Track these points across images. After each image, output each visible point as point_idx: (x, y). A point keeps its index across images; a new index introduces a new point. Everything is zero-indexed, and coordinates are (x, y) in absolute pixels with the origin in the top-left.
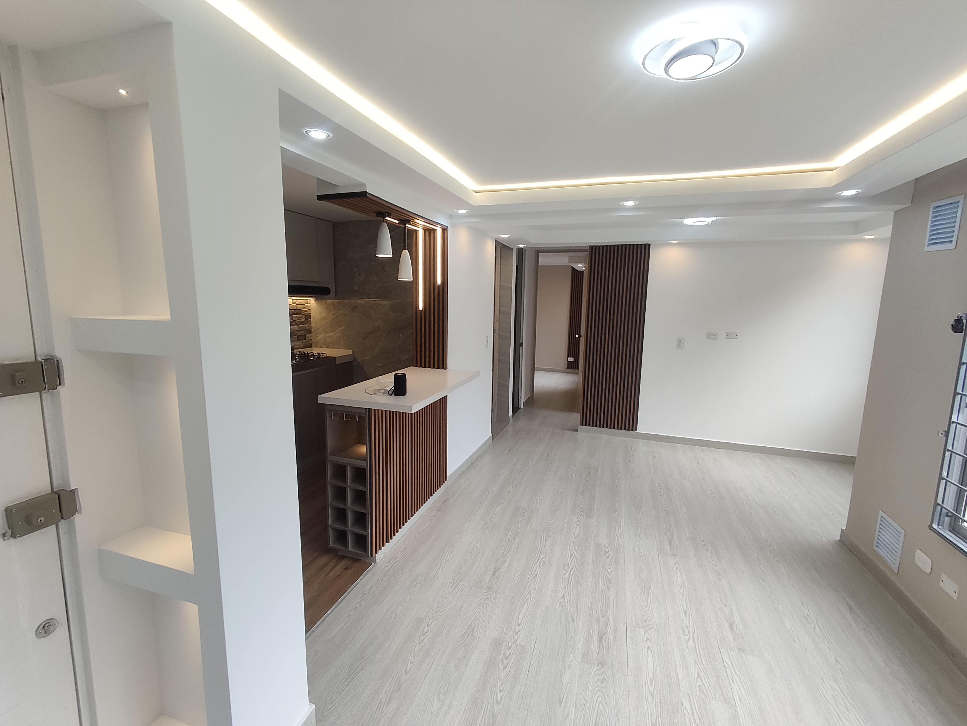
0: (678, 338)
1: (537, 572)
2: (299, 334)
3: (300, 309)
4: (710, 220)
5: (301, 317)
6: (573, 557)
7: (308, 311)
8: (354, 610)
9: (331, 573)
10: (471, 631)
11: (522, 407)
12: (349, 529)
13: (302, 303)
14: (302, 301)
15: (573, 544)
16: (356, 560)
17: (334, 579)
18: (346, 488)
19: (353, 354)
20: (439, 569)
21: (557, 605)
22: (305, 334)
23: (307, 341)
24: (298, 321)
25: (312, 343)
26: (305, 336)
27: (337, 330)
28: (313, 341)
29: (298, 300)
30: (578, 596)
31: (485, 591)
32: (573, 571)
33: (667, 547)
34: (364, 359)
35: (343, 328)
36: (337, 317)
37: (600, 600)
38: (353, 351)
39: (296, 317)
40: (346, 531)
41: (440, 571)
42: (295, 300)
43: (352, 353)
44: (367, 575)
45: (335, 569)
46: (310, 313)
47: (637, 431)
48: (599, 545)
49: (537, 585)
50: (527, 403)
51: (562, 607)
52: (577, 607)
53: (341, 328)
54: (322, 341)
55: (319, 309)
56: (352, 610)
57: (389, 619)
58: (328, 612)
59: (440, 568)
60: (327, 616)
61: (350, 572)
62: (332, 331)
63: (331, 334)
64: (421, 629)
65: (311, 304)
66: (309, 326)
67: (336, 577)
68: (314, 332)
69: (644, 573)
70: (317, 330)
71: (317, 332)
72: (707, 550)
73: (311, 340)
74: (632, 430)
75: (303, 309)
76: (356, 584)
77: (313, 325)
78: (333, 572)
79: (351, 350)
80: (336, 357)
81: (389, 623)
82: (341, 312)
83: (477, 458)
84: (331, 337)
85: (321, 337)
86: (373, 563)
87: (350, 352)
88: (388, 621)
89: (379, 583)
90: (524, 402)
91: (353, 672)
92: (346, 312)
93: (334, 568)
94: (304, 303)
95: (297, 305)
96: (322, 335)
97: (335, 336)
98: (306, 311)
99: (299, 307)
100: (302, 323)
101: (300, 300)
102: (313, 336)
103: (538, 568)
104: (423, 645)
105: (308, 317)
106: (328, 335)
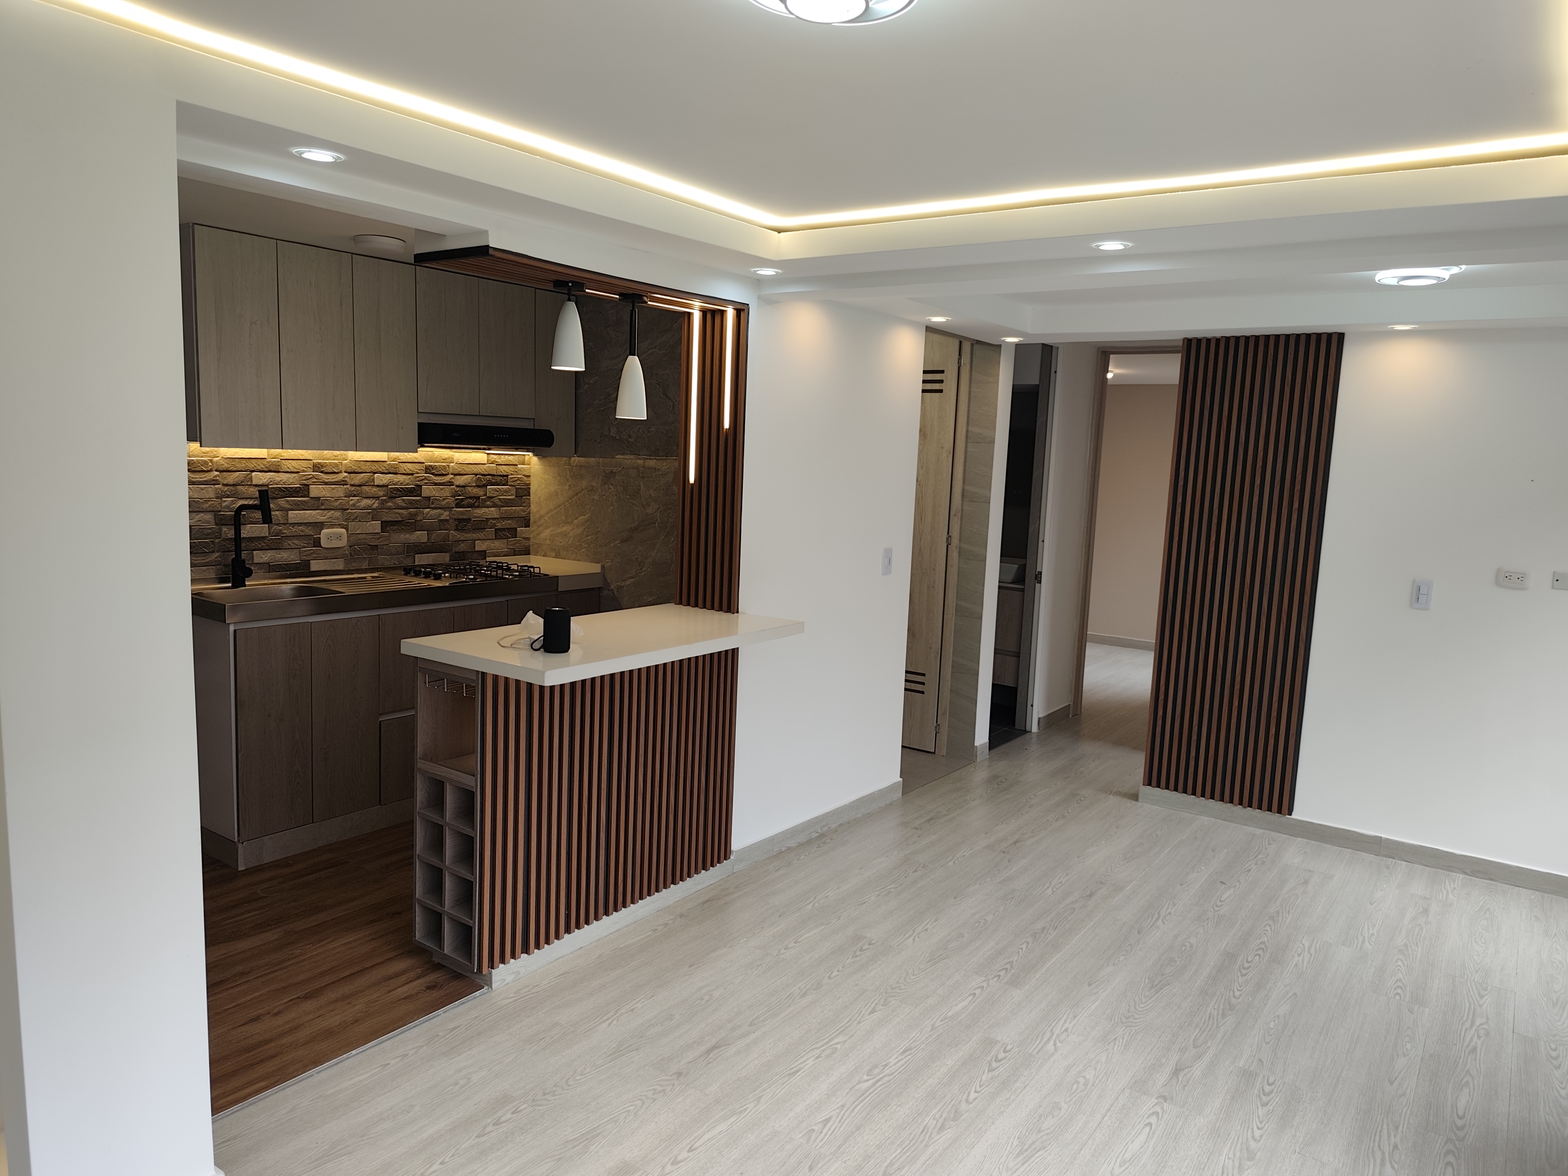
0: (1414, 581)
1: (805, 1066)
2: (499, 526)
3: (506, 474)
4: (1444, 273)
5: (506, 491)
6: (910, 1054)
7: (525, 478)
8: (399, 1059)
9: (399, 990)
10: (587, 1139)
11: (1035, 729)
12: (446, 909)
13: (511, 463)
14: (511, 458)
15: (929, 1030)
16: (458, 976)
17: (400, 1000)
18: (443, 826)
19: (603, 574)
20: (605, 1021)
21: (801, 1133)
22: (516, 526)
23: (518, 542)
24: (500, 499)
25: (529, 546)
26: (513, 532)
27: (575, 521)
28: (532, 540)
29: (502, 457)
30: (858, 1128)
31: (669, 1078)
32: (887, 1079)
33: (1161, 1078)
34: (623, 584)
35: (587, 516)
36: (577, 494)
37: (903, 1146)
38: (603, 567)
39: (493, 489)
40: (441, 914)
41: (605, 1025)
42: (495, 457)
43: (599, 571)
44: (462, 1006)
45: (411, 984)
46: (529, 484)
47: (1295, 815)
48: (989, 1043)
49: (787, 1088)
50: (1052, 722)
51: (809, 1140)
52: (840, 1147)
53: (582, 517)
54: (548, 542)
55: (546, 476)
56: (397, 1057)
57: (451, 1086)
58: (354, 1052)
59: (608, 1019)
60: (348, 1058)
61: (435, 994)
62: (566, 523)
63: (565, 529)
64: (499, 1114)
65: (532, 466)
66: (523, 511)
67: (405, 998)
68: (535, 522)
69: (1053, 1117)
70: (540, 518)
71: (539, 523)
72: (1264, 1105)
73: (528, 539)
74: (1280, 812)
75: (512, 474)
76: (432, 1017)
77: (533, 508)
78: (405, 988)
79: (599, 565)
80: (558, 577)
81: (448, 1091)
82: (584, 484)
83: (841, 825)
84: (565, 535)
85: (547, 533)
86: (485, 988)
87: (596, 568)
88: (447, 1088)
89: (475, 1024)
90: (1039, 719)
91: (334, 1153)
92: (594, 484)
93: (411, 981)
94: (517, 463)
95: (500, 467)
96: (549, 530)
97: (571, 534)
98: (519, 479)
99: (504, 470)
100: (508, 503)
101: (507, 456)
102: (533, 531)
103: (813, 1058)
104: (483, 1140)
105: (523, 492)
106: (559, 531)
